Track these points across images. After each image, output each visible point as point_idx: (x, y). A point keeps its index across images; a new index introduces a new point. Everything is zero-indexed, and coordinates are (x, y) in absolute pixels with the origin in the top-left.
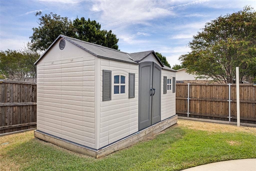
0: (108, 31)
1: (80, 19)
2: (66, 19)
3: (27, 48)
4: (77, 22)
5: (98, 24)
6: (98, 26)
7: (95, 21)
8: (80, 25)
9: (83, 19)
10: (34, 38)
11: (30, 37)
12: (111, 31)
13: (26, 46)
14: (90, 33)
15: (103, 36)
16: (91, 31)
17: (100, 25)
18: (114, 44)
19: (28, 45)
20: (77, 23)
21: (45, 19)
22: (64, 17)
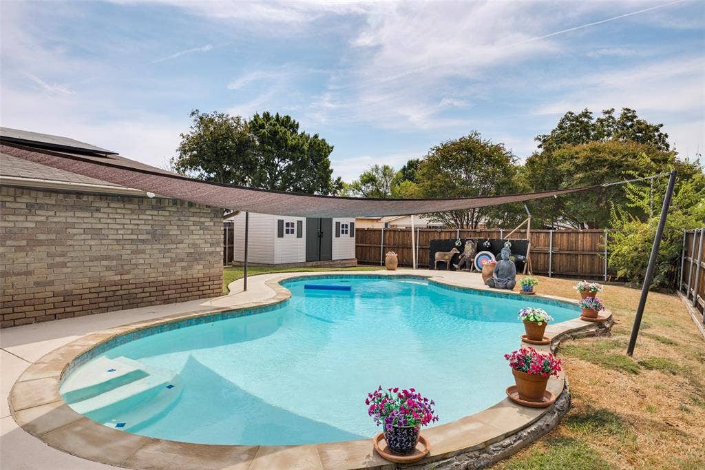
0: (312, 136)
1: (261, 116)
2: (238, 119)
3: (169, 167)
4: (257, 123)
5: (294, 122)
6: (294, 127)
7: (288, 118)
8: (261, 130)
9: (267, 116)
10: (183, 150)
11: (177, 150)
12: (316, 136)
13: (168, 163)
14: (278, 141)
15: (302, 146)
16: (281, 138)
17: (298, 124)
18: (321, 160)
19: (171, 163)
20: (256, 125)
21: (204, 122)
22: (235, 115)
